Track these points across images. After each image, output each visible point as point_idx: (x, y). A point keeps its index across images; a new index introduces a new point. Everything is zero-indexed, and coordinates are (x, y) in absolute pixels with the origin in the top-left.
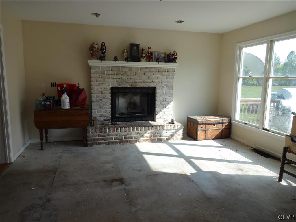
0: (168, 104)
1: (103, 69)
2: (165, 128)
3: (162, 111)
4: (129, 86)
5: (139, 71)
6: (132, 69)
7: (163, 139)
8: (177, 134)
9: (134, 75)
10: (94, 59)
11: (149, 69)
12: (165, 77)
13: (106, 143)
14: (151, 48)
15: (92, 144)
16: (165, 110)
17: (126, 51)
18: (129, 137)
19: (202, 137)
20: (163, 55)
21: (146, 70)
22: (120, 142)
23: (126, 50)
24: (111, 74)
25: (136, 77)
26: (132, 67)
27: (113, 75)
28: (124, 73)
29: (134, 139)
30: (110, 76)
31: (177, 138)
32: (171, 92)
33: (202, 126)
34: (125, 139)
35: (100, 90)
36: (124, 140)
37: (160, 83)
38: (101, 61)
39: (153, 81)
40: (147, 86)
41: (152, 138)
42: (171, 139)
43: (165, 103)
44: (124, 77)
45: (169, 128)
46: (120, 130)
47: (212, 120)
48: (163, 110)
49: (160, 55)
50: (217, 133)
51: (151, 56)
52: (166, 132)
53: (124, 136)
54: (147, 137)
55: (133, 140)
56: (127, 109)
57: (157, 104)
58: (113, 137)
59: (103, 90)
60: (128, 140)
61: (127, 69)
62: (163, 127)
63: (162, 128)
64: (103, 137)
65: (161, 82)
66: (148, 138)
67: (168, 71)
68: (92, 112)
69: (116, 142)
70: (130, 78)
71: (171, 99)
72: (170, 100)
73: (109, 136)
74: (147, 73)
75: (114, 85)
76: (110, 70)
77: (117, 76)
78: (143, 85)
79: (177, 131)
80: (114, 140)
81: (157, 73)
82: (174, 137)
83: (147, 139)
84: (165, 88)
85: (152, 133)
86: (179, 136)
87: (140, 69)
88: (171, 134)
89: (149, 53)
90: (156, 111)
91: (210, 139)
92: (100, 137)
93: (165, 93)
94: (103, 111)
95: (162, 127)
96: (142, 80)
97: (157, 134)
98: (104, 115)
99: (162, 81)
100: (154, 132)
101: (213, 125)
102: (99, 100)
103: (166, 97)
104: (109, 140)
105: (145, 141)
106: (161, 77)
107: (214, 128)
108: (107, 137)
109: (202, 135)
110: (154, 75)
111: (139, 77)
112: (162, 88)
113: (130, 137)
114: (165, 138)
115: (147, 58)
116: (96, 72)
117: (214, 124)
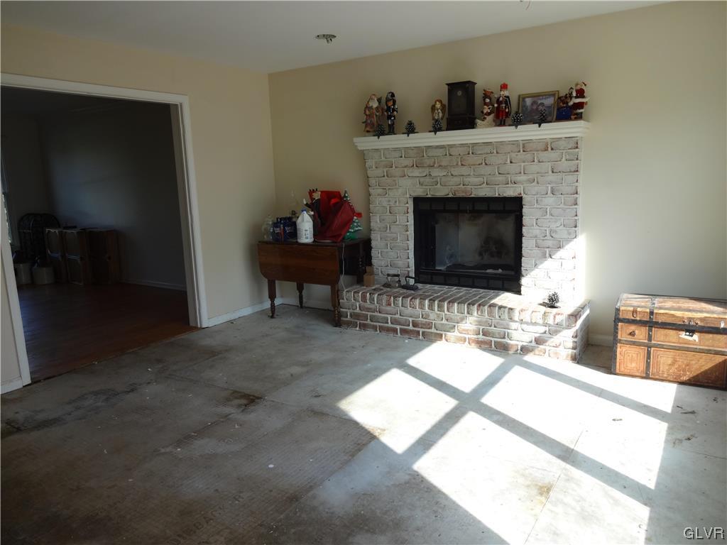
0: (560, 247)
1: (388, 157)
2: (516, 316)
3: (540, 267)
4: (451, 196)
5: (469, 154)
6: (451, 150)
7: (512, 345)
8: (556, 339)
9: (457, 165)
10: (367, 134)
11: (496, 147)
12: (547, 166)
13: (375, 328)
14: (508, 87)
15: (349, 324)
16: (548, 263)
17: (438, 105)
18: (422, 324)
19: (634, 365)
20: (549, 101)
21: (487, 149)
22: (404, 332)
23: (438, 103)
24: (406, 167)
25: (464, 170)
26: (451, 146)
27: (411, 170)
28: (435, 163)
29: (433, 330)
30: (404, 171)
31: (556, 353)
32: (568, 210)
33: (632, 328)
34: (414, 326)
35: (385, 204)
36: (411, 327)
37: (535, 183)
38: (379, 138)
39: (514, 179)
40: (497, 195)
41: (481, 337)
42: (537, 352)
43: (550, 243)
44: (436, 173)
45: (527, 319)
46: (402, 304)
47: (678, 314)
48: (541, 263)
49: (539, 102)
50: (704, 364)
51: (507, 110)
52: (520, 329)
53: (411, 319)
54: (467, 331)
55: (432, 333)
56: (481, 254)
57: (523, 245)
58: (389, 317)
59: (392, 204)
60: (421, 330)
61: (439, 152)
62: (509, 313)
63: (506, 316)
64: (369, 313)
65: (538, 183)
66: (469, 336)
67: (552, 149)
68: (372, 255)
69: (395, 331)
70: (449, 174)
71: (569, 234)
72: (566, 236)
73: (380, 312)
74: (493, 159)
75: (414, 191)
76: (401, 157)
77: (420, 170)
78: (484, 192)
79: (556, 332)
80: (390, 325)
81: (522, 155)
82: (548, 348)
83: (467, 336)
84: (550, 200)
85: (480, 323)
86: (561, 348)
87: (472, 148)
88: (537, 335)
89: (501, 102)
90: (523, 265)
91: (670, 381)
92: (364, 312)
93: (551, 215)
94: (392, 254)
95: (506, 310)
96: (482, 179)
97: (493, 328)
98: (394, 264)
99: (541, 179)
100: (486, 322)
101: (684, 333)
102: (384, 228)
103: (553, 226)
104: (379, 322)
105: (461, 340)
106: (534, 168)
107: (688, 342)
108: (376, 314)
109: (632, 360)
110: (511, 162)
111: (474, 171)
112: (539, 199)
113: (424, 324)
114: (517, 345)
115: (497, 116)
116: (376, 163)
117: (687, 331)
